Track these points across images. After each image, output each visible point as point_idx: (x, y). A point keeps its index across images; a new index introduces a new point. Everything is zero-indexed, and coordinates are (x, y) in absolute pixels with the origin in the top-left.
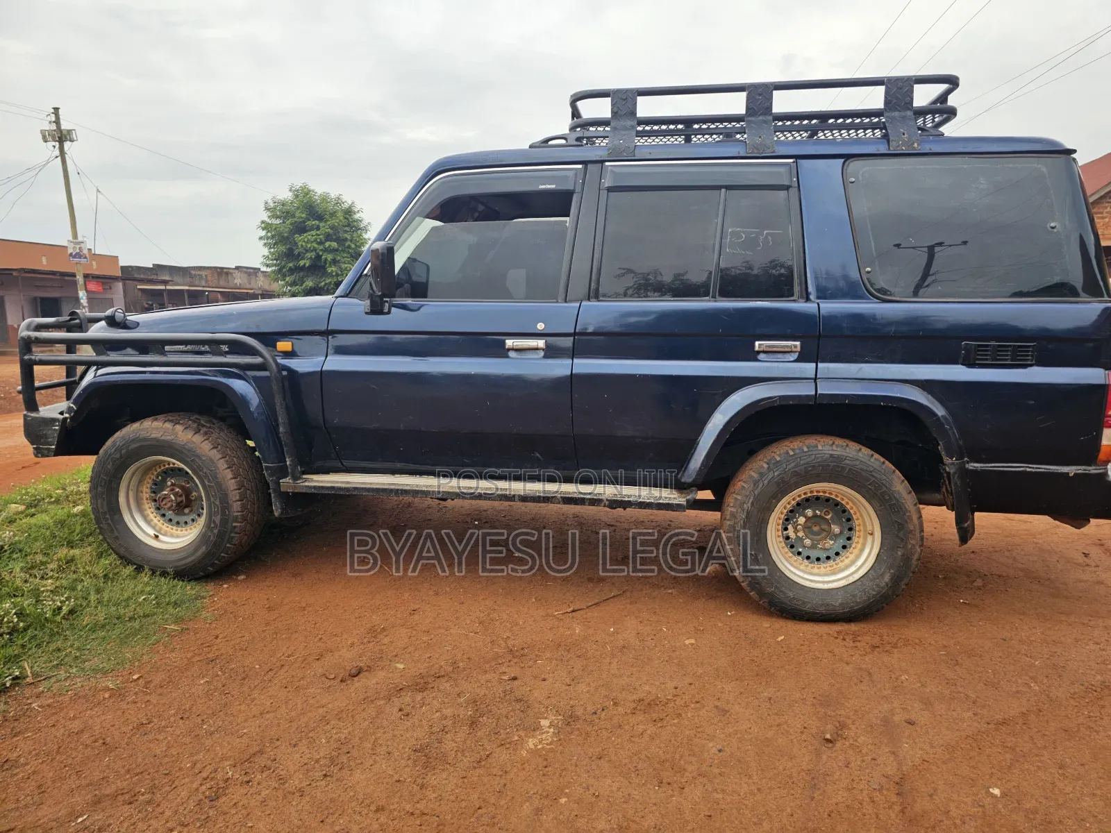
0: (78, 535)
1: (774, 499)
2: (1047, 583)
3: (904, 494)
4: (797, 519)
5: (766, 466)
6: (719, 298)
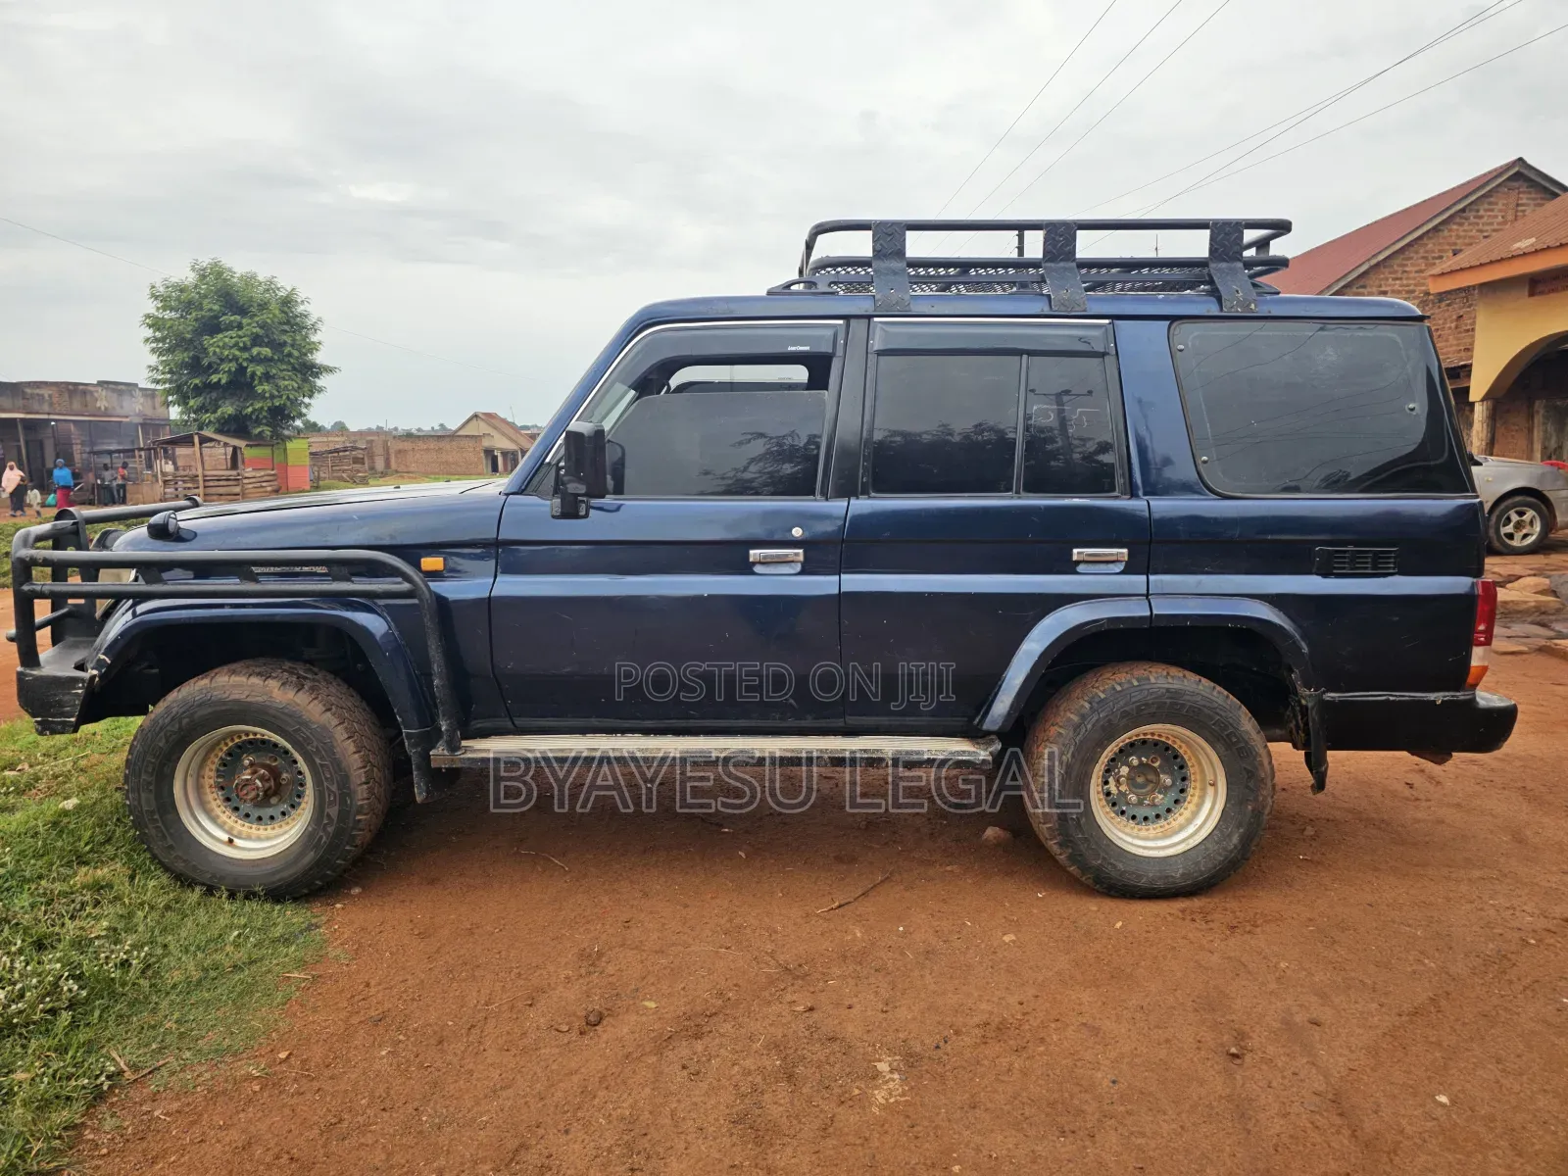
1: (1099, 747)
2: (1383, 825)
3: (1254, 735)
4: (1119, 769)
5: (1087, 705)
6: (1023, 494)
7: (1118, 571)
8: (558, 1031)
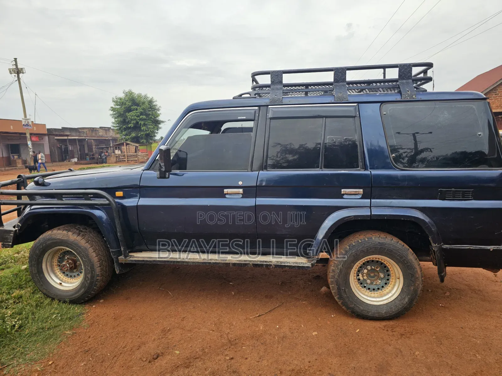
0: (24, 281)
1: (353, 263)
2: (479, 292)
3: (414, 260)
4: (363, 271)
5: (348, 247)
6: (323, 169)
7: (359, 198)
8: (142, 361)
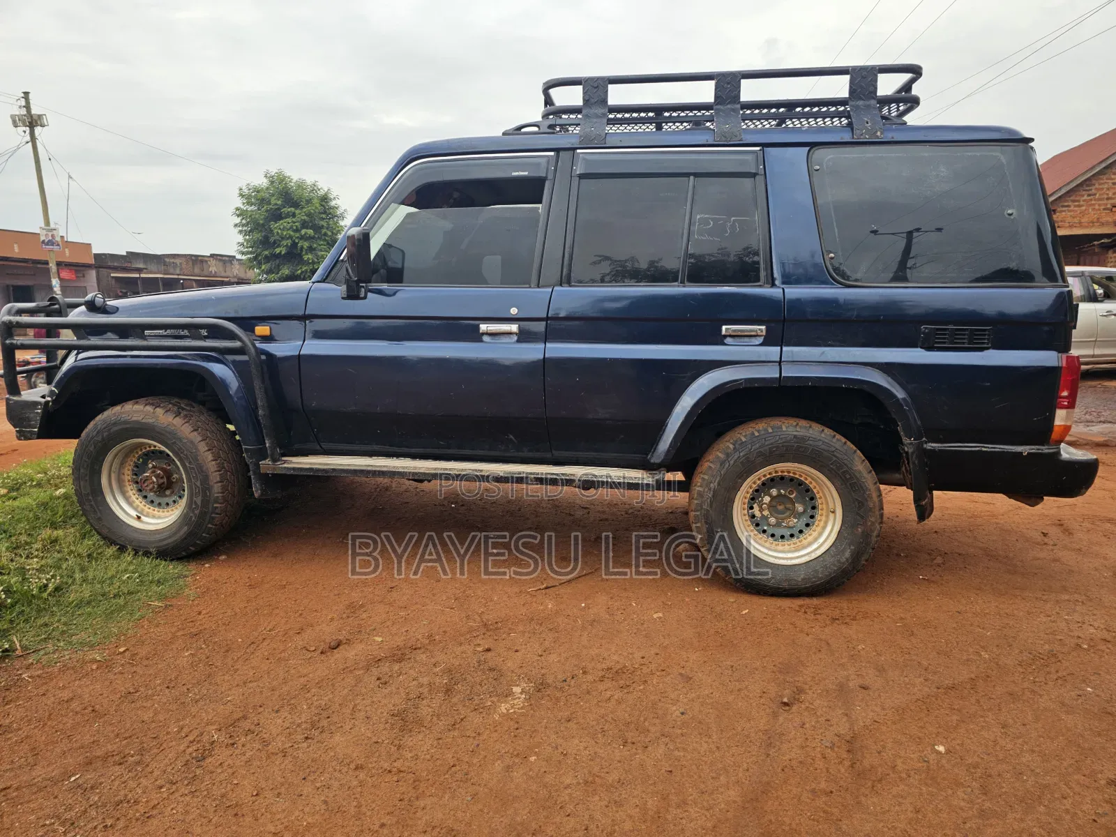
0: (61, 517)
1: (740, 478)
2: (1005, 560)
3: (865, 474)
4: (762, 498)
5: (731, 446)
6: (687, 284)
7: (758, 343)
8: (307, 650)
